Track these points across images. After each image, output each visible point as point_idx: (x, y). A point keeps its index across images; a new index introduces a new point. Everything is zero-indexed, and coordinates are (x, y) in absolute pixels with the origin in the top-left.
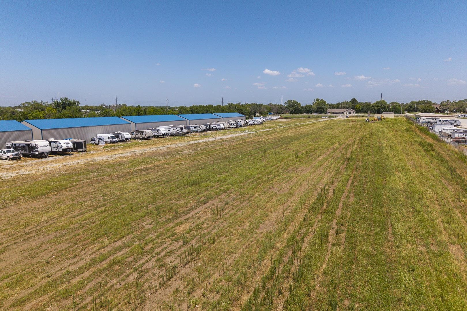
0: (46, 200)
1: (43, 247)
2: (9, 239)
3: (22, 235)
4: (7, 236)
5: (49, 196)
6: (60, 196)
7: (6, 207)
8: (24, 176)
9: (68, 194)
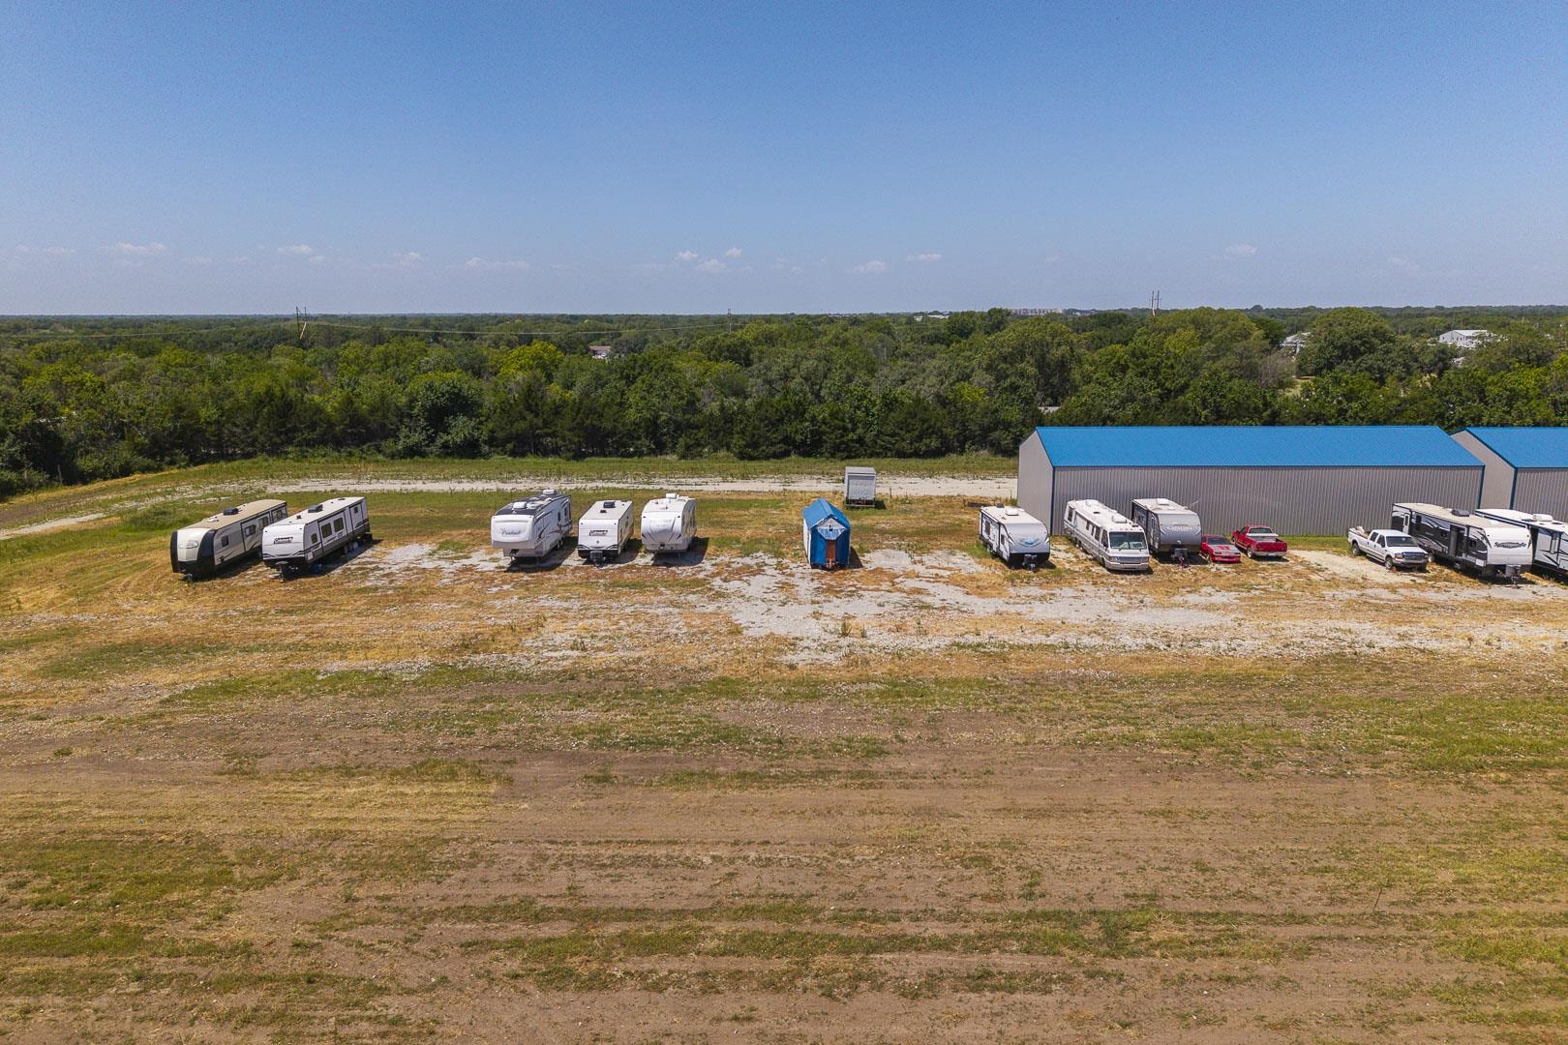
0: (1468, 796)
1: (1414, 1006)
2: (1329, 910)
3: (1364, 914)
4: (1325, 897)
5: (1481, 779)
6: (1519, 797)
7: (1343, 774)
8: (1420, 657)
9: (1548, 795)
